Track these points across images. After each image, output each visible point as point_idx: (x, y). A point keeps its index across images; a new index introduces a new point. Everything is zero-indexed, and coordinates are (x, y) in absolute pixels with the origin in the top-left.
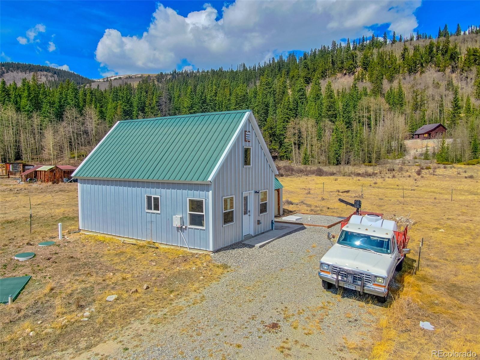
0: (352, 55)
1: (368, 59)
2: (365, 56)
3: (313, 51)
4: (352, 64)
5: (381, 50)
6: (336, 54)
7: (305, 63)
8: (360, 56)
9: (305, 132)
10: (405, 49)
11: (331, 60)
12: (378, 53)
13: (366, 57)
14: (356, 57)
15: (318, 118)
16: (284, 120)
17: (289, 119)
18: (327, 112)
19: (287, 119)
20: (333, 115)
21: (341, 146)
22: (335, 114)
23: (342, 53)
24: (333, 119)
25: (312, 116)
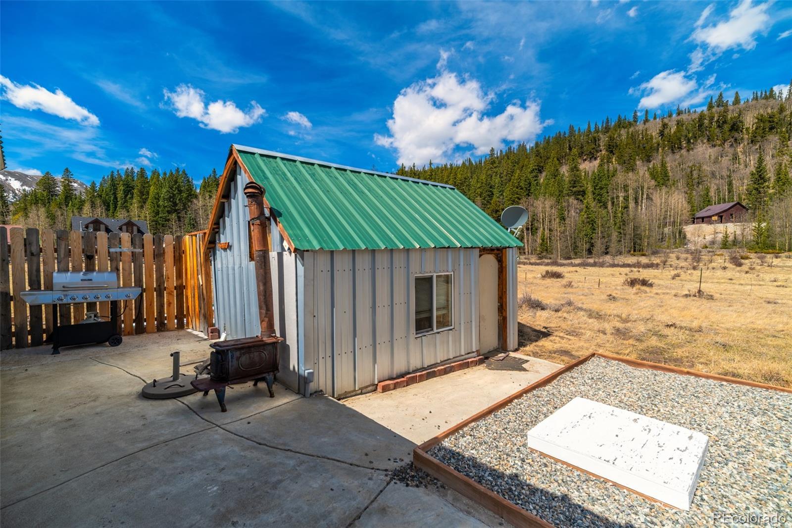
0: (594, 138)
1: (615, 141)
2: (611, 137)
3: (547, 138)
4: (594, 149)
5: (631, 130)
6: (573, 139)
7: (537, 151)
8: (604, 140)
9: (541, 214)
10: (665, 126)
11: (568, 145)
12: (628, 133)
13: (611, 139)
14: (599, 140)
15: (560, 196)
16: (514, 201)
17: (519, 199)
18: (571, 189)
19: (516, 199)
20: (579, 192)
21: (594, 230)
22: (582, 191)
23: (582, 138)
24: (580, 197)
25: (551, 195)
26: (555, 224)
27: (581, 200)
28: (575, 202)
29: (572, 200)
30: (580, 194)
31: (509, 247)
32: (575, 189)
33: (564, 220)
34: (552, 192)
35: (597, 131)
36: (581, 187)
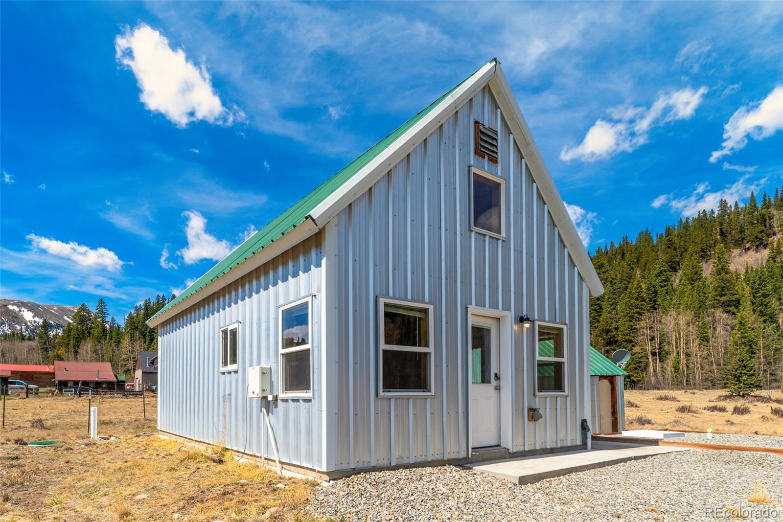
0: (763, 216)
4: (762, 231)
6: (727, 220)
7: (669, 240)
9: (674, 334)
11: (718, 230)
14: (770, 218)
15: (700, 309)
16: (632, 317)
17: (640, 314)
18: (718, 298)
19: (636, 315)
20: (731, 301)
21: (753, 353)
22: (735, 301)
23: (741, 217)
24: (732, 309)
25: (687, 307)
26: (694, 347)
27: (734, 314)
28: (725, 315)
29: (719, 313)
30: (732, 305)
31: (617, 375)
32: (723, 299)
33: (708, 341)
34: (689, 303)
35: (767, 206)
36: (733, 294)
